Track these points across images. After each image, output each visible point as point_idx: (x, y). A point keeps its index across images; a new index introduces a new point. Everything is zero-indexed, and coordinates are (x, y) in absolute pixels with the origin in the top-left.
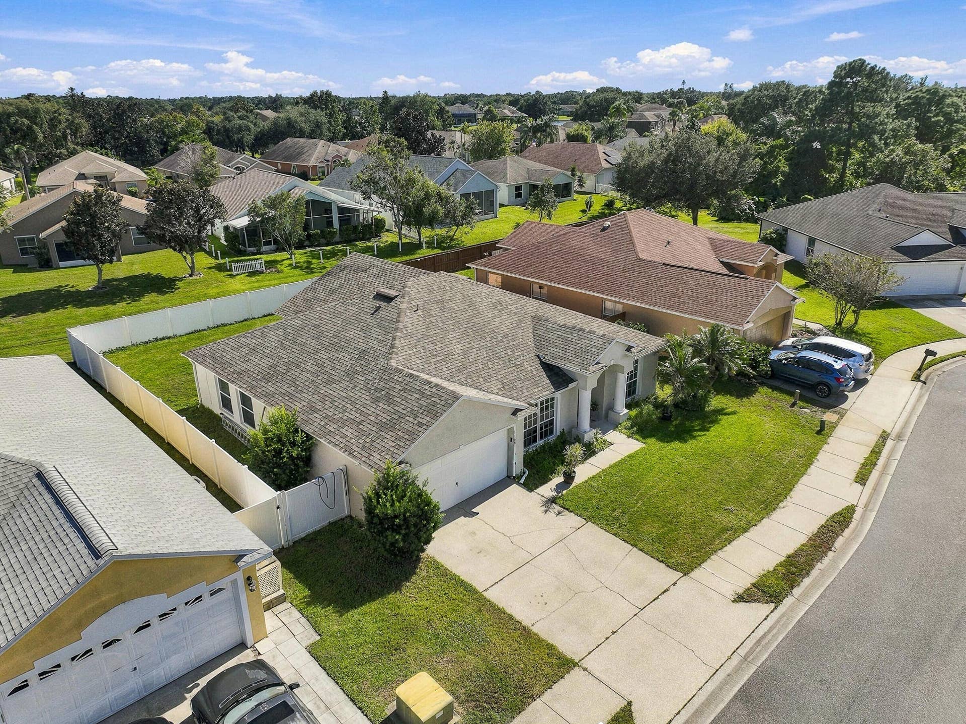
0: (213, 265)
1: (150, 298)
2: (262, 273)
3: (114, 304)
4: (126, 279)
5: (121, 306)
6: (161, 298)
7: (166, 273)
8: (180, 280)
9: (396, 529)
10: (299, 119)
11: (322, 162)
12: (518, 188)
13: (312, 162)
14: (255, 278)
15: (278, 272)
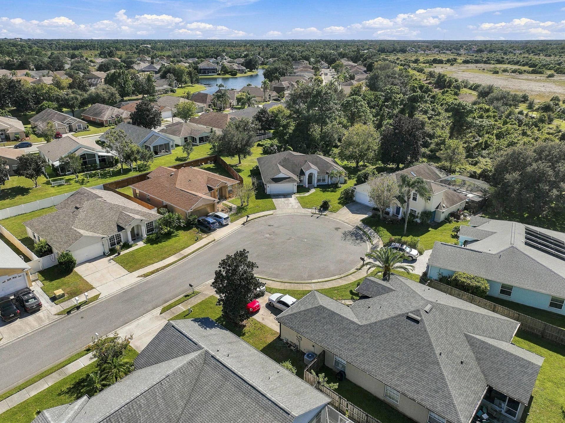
0: (45, 182)
1: (19, 197)
2: (63, 185)
3: (5, 200)
4: (10, 189)
5: (7, 201)
6: (23, 197)
7: (26, 186)
8: (31, 189)
9: (63, 265)
10: (102, 93)
11: (110, 118)
12: (186, 138)
13: (105, 118)
14: (60, 187)
15: (70, 184)
